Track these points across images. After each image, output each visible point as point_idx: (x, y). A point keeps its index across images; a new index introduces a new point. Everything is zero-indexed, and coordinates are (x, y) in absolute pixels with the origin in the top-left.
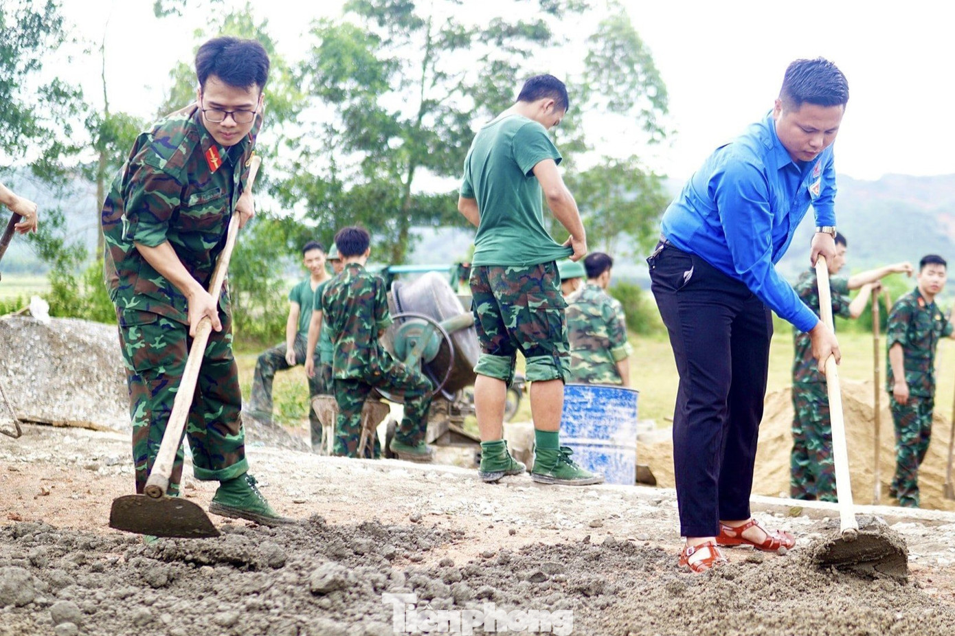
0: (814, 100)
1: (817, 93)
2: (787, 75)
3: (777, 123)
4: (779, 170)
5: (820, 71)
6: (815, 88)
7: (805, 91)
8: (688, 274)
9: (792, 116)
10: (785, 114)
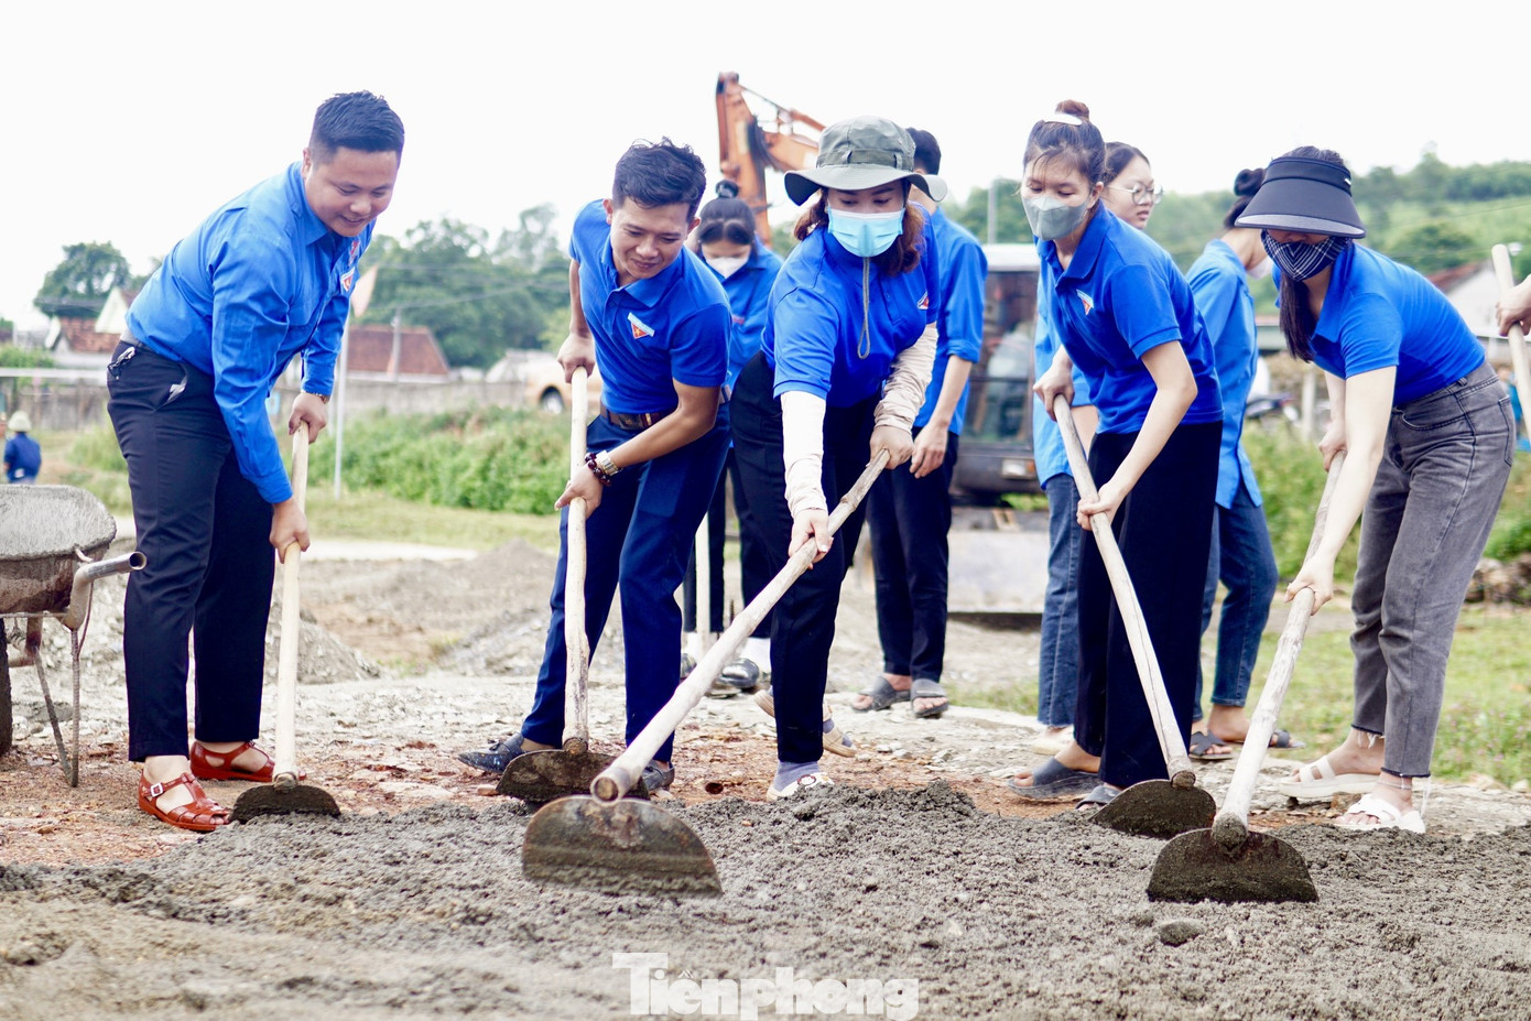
0: (353, 143)
1: (356, 133)
2: (319, 114)
3: (307, 182)
4: (309, 246)
5: (360, 105)
6: (353, 127)
7: (340, 132)
8: (177, 389)
9: (324, 170)
10: (316, 168)
